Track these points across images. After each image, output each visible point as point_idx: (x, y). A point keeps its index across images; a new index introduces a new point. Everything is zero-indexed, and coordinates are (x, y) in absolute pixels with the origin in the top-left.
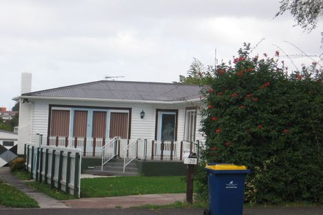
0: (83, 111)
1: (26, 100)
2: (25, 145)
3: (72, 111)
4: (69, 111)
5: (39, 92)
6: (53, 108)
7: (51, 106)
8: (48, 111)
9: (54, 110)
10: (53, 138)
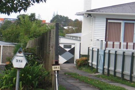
0: (131, 23)
1: (90, 15)
2: (89, 48)
3: (123, 23)
4: (120, 23)
5: (99, 9)
6: (109, 21)
7: (107, 19)
8: (105, 23)
9: (110, 23)
10: (110, 43)
